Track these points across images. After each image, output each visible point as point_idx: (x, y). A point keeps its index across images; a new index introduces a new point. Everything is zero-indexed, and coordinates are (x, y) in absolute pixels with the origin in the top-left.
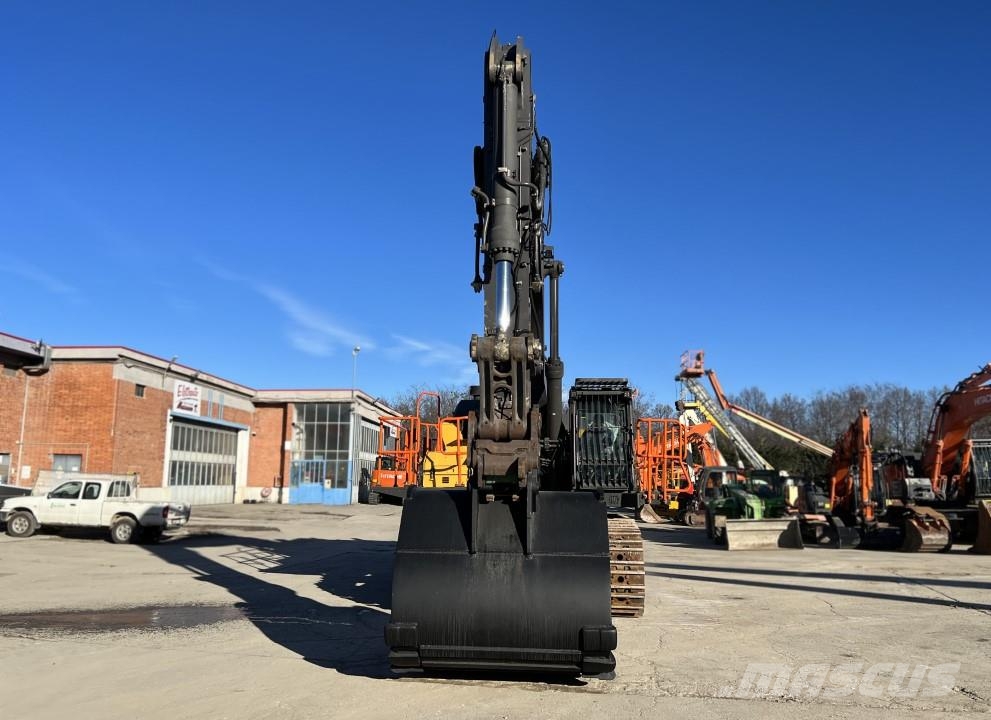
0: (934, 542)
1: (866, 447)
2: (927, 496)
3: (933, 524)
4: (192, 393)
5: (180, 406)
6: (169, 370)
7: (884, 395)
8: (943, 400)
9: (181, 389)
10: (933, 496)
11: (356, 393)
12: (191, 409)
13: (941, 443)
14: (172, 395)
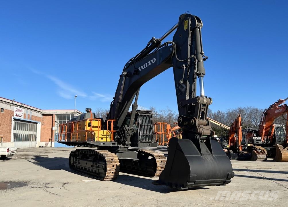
0: (261, 158)
1: (240, 127)
2: (260, 143)
3: (261, 152)
4: (21, 111)
5: (16, 115)
6: (12, 103)
7: (250, 110)
8: (265, 111)
9: (17, 110)
10: (262, 143)
11: (76, 111)
12: (20, 116)
13: (265, 125)
14: (14, 112)
